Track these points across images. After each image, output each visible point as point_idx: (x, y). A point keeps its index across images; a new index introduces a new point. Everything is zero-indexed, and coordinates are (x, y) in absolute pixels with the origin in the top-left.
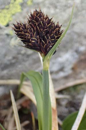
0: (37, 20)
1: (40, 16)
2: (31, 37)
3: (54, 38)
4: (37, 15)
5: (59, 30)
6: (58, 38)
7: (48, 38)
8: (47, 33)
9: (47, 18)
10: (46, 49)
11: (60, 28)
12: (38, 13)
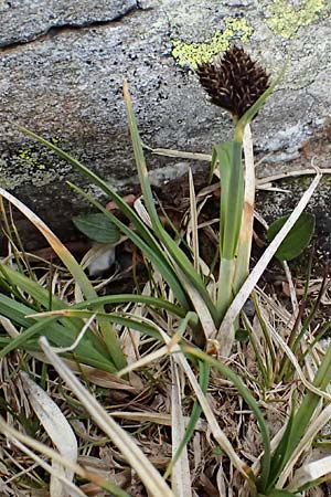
0: (233, 62)
1: (239, 56)
2: (221, 86)
3: (255, 92)
4: (234, 52)
5: (265, 82)
6: (261, 93)
7: (246, 91)
8: (246, 83)
9: (249, 58)
10: (241, 109)
11: (267, 77)
12: (238, 50)
